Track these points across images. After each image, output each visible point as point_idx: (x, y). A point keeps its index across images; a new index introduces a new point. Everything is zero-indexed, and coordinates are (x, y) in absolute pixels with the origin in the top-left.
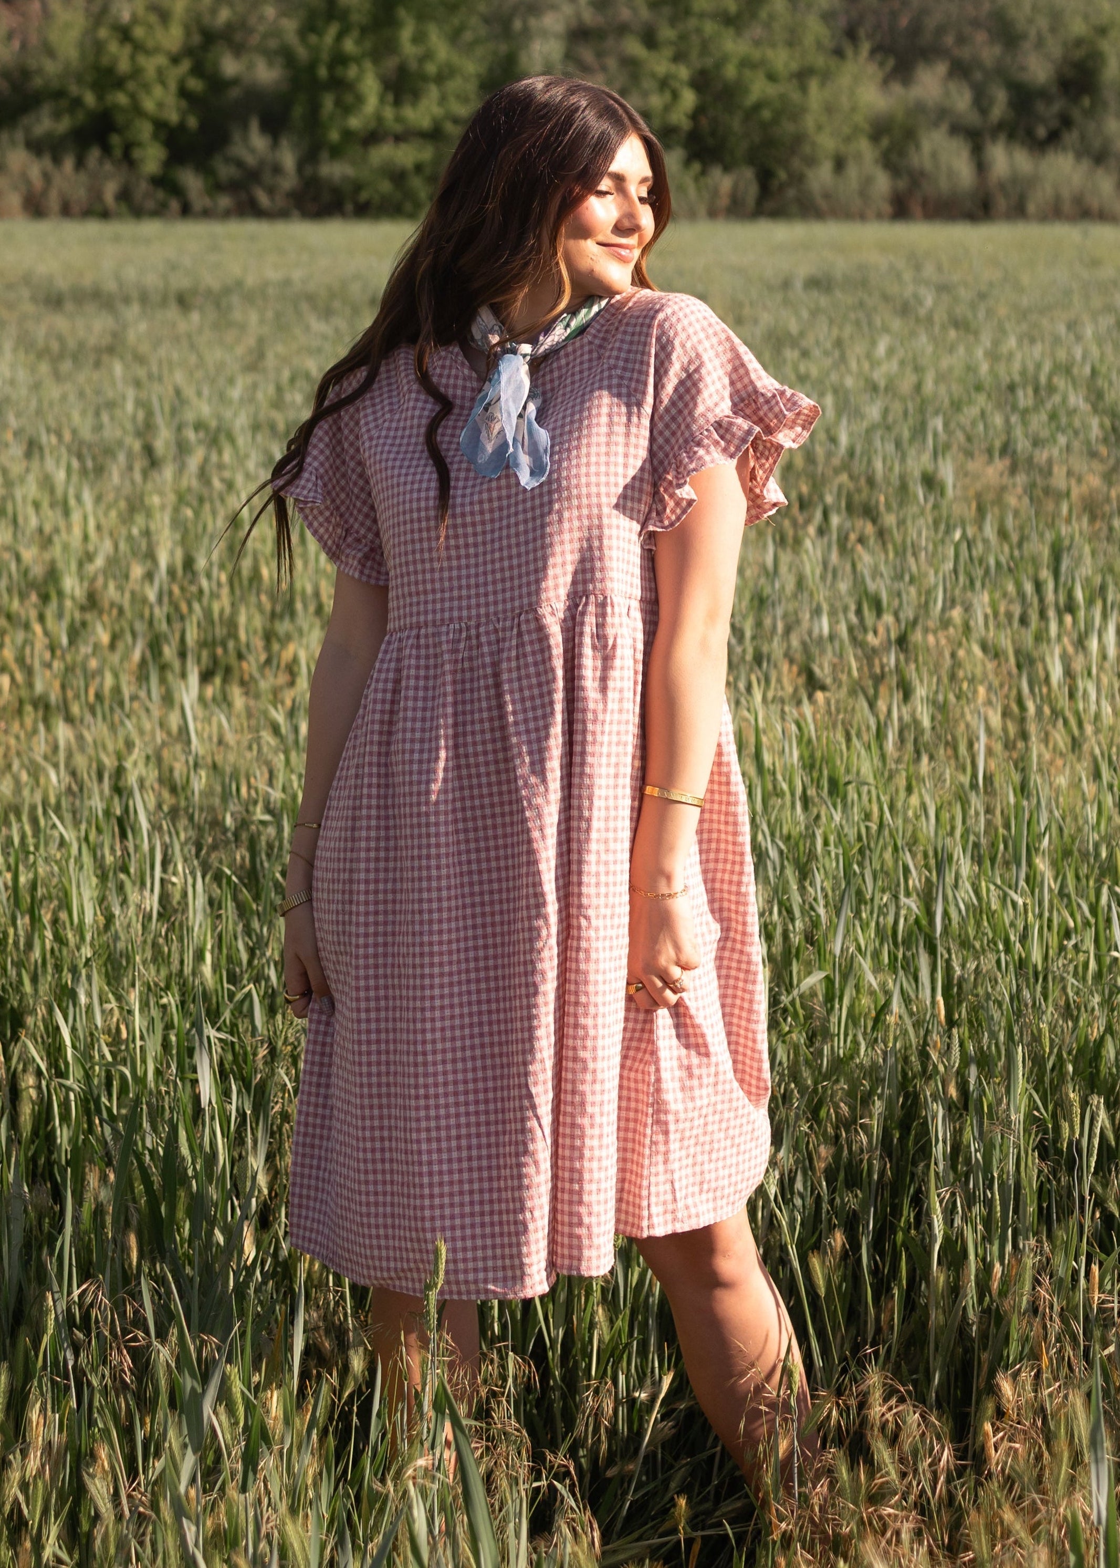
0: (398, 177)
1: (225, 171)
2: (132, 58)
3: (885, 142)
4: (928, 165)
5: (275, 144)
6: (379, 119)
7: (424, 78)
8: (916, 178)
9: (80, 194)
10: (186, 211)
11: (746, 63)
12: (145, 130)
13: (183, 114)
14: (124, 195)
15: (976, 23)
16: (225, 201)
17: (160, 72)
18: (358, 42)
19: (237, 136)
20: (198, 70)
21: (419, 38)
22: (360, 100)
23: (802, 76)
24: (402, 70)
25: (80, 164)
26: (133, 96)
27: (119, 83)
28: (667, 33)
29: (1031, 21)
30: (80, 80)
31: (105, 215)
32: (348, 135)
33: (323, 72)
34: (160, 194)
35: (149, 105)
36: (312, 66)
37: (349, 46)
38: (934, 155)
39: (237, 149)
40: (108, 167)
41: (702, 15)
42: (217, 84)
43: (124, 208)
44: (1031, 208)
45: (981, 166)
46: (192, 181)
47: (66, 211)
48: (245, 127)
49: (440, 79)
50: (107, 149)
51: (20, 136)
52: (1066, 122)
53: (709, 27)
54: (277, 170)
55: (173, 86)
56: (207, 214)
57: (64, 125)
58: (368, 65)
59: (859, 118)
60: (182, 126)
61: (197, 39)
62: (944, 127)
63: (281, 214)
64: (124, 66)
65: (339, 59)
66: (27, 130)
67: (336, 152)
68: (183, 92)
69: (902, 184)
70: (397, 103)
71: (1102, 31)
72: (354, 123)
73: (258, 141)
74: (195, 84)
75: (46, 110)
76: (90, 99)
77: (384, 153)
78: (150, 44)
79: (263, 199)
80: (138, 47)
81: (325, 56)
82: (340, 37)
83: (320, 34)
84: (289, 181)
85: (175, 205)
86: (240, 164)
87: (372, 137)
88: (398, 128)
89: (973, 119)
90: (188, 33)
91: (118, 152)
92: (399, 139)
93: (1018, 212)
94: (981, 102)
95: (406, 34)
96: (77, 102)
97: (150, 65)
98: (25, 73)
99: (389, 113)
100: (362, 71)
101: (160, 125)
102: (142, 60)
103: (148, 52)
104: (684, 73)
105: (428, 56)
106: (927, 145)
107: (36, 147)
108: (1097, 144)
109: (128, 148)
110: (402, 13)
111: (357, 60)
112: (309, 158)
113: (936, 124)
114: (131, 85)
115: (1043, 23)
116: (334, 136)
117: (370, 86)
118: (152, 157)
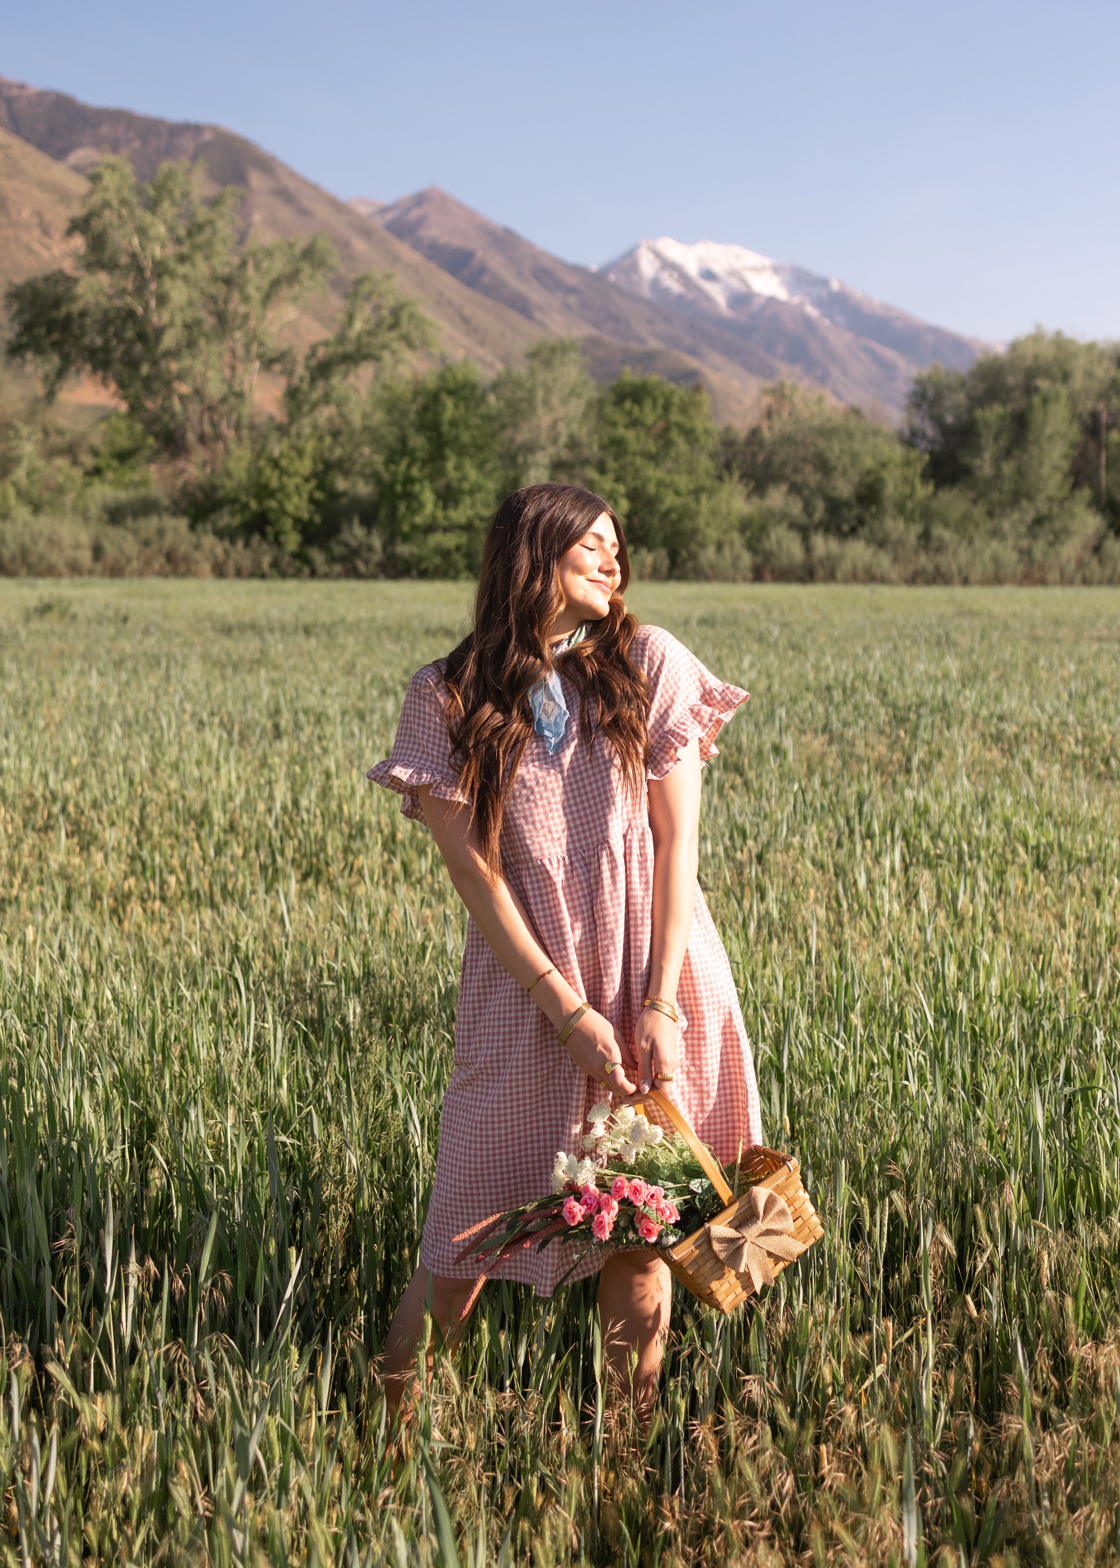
0: (445, 554)
1: (338, 550)
2: (280, 478)
3: (748, 534)
4: (774, 547)
5: (369, 533)
6: (434, 517)
7: (462, 492)
8: (768, 556)
9: (247, 564)
10: (313, 574)
11: (661, 484)
12: (288, 524)
13: (312, 514)
14: (275, 564)
15: (805, 460)
16: (338, 568)
17: (297, 487)
18: (421, 469)
19: (345, 528)
20: (321, 486)
21: (459, 467)
22: (422, 506)
23: (697, 492)
24: (448, 488)
25: (247, 545)
26: (280, 503)
27: (272, 494)
28: (611, 464)
29: (839, 459)
30: (247, 491)
31: (263, 576)
32: (414, 527)
33: (399, 488)
34: (298, 564)
35: (290, 508)
36: (392, 485)
37: (415, 472)
38: (779, 542)
39: (346, 536)
40: (265, 546)
41: (634, 454)
42: (333, 495)
43: (274, 572)
44: (839, 575)
45: (808, 549)
46: (317, 556)
47: (239, 574)
48: (350, 522)
49: (472, 492)
50: (264, 535)
51: (209, 527)
52: (861, 522)
53: (639, 461)
54: (370, 549)
55: (305, 496)
56: (326, 576)
57: (237, 521)
58: (427, 484)
59: (733, 519)
60: (311, 521)
61: (320, 467)
62: (785, 525)
63: (373, 577)
64: (274, 483)
65: (409, 480)
66: (214, 524)
67: (406, 538)
68: (312, 500)
69: (759, 560)
70: (445, 508)
71: (884, 465)
72: (418, 520)
73: (359, 531)
74: (319, 495)
75: (226, 510)
76: (253, 504)
77: (436, 539)
78: (292, 470)
79: (362, 567)
80: (283, 472)
81: (400, 478)
82: (409, 466)
83: (397, 463)
84: (378, 556)
85: (306, 570)
86: (347, 545)
87: (430, 529)
88: (445, 523)
89: (803, 519)
90: (315, 463)
91: (271, 537)
92: (446, 530)
93: (831, 577)
94: (808, 509)
95: (450, 465)
96: (245, 506)
97: (291, 483)
98: (214, 488)
99: (440, 514)
100: (422, 488)
101: (297, 521)
102: (286, 480)
103: (289, 475)
104: (621, 489)
105: (464, 478)
106: (773, 536)
107: (220, 534)
108: (880, 536)
109: (277, 535)
110: (448, 452)
111: (420, 481)
112: (389, 542)
113: (780, 522)
114: (279, 496)
115: (846, 460)
116: (406, 528)
117: (428, 497)
118: (292, 541)
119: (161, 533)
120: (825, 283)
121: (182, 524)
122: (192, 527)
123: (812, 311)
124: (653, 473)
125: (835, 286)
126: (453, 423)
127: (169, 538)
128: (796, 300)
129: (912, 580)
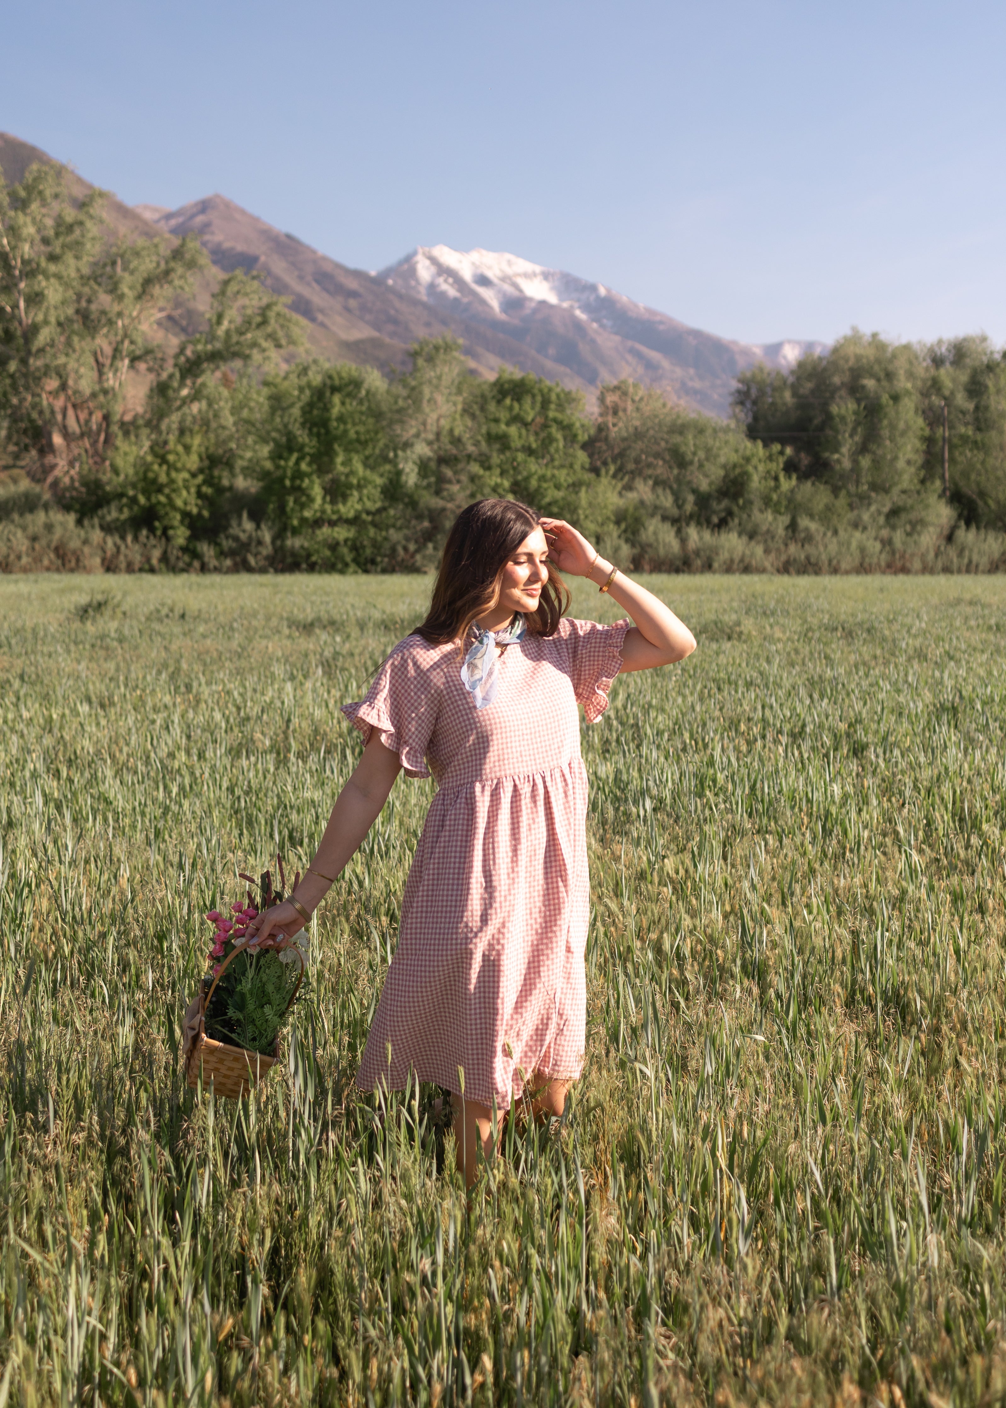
0: (334, 547)
1: (227, 544)
2: (168, 474)
3: (623, 526)
4: (652, 539)
5: (258, 527)
6: (323, 512)
7: (350, 486)
8: (644, 548)
9: (137, 559)
10: (204, 569)
11: (542, 478)
12: (176, 518)
13: (200, 508)
14: (164, 558)
15: (657, 455)
16: (228, 562)
17: (185, 480)
18: (310, 464)
19: (234, 523)
20: (209, 481)
21: (346, 463)
22: (311, 500)
23: (576, 486)
24: (335, 481)
25: (136, 539)
26: (168, 497)
27: (160, 490)
28: (496, 459)
29: (694, 454)
30: (134, 486)
31: (152, 570)
32: (303, 520)
33: (288, 483)
34: (186, 558)
35: (179, 503)
36: (281, 480)
37: (304, 466)
38: (655, 533)
39: (234, 530)
40: (153, 541)
41: (517, 450)
42: (220, 490)
43: (163, 566)
44: (716, 565)
45: (683, 541)
46: (207, 550)
47: (130, 569)
48: (240, 517)
49: (359, 487)
50: (152, 530)
51: (96, 521)
52: (730, 513)
53: (520, 456)
54: (260, 543)
55: (193, 490)
56: (217, 570)
57: (126, 514)
58: (314, 477)
59: (609, 512)
60: (200, 515)
61: (206, 463)
62: (658, 518)
63: (263, 571)
64: (163, 479)
65: (298, 475)
66: (102, 518)
67: (295, 532)
68: (200, 495)
69: (636, 551)
70: (333, 502)
71: (748, 460)
72: (307, 514)
73: (248, 525)
74: (206, 490)
75: (114, 506)
76: (142, 500)
77: (325, 532)
78: (179, 465)
79: (252, 561)
80: (172, 467)
81: (289, 473)
82: (297, 463)
83: (286, 460)
84: (267, 550)
85: (196, 564)
86: (236, 539)
87: (317, 523)
88: (334, 517)
89: (675, 512)
90: (201, 459)
91: (159, 533)
92: (332, 524)
93: (708, 567)
94: (679, 503)
95: (339, 459)
96: (134, 500)
97: (181, 477)
98: (98, 484)
99: (328, 507)
100: (312, 482)
101: (186, 515)
102: (174, 474)
103: (177, 470)
104: (506, 484)
105: (352, 473)
106: (651, 529)
107: (107, 529)
108: (749, 527)
109: (165, 530)
110: (336, 446)
111: (309, 475)
112: (279, 536)
113: (652, 515)
114: (167, 491)
115: (701, 454)
116: (295, 522)
117: (317, 492)
118: (181, 535)
119: (49, 527)
120: (593, 288)
121: (71, 518)
122: (79, 522)
123: (581, 315)
124: (534, 466)
125: (602, 291)
126: (341, 419)
127: (58, 532)
128: (565, 305)
129: (786, 568)
